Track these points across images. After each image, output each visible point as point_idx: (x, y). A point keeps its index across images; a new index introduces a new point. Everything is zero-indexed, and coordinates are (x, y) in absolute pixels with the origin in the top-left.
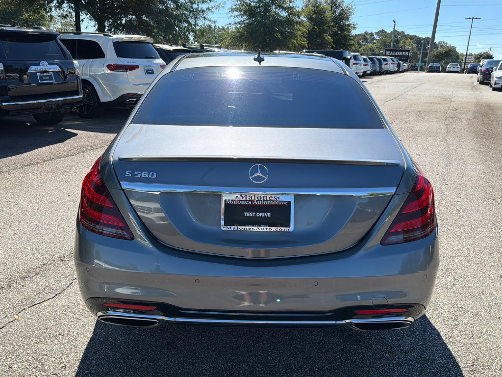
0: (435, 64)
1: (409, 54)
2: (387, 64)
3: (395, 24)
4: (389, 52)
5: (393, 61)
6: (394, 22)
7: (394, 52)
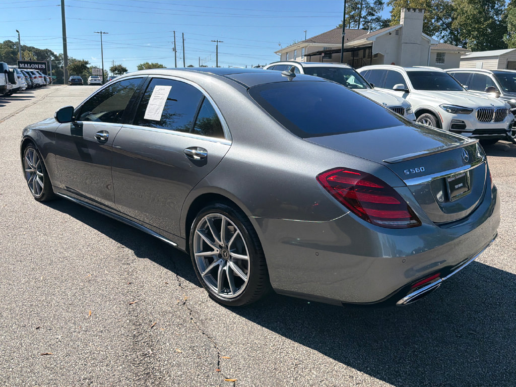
0: (76, 77)
1: (45, 66)
2: (35, 78)
3: (19, 35)
4: (23, 64)
5: (40, 74)
6: (17, 31)
7: (29, 65)
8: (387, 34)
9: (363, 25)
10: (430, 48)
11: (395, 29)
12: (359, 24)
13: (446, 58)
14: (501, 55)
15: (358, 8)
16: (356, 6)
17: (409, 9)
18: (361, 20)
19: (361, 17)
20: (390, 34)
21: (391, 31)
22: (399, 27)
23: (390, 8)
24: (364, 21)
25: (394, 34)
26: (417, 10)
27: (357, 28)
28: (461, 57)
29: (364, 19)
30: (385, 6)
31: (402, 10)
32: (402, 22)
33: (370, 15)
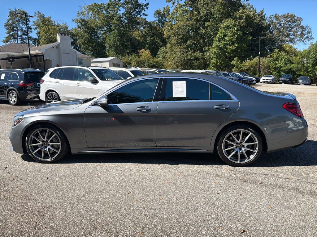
8: (51, 47)
9: (21, 41)
10: (77, 56)
11: (55, 45)
12: (18, 40)
13: (84, 61)
14: (110, 60)
15: (15, 30)
16: (14, 29)
17: (61, 34)
18: (18, 37)
19: (18, 36)
20: (53, 48)
21: (53, 46)
22: (58, 44)
23: (36, 31)
24: (20, 39)
25: (55, 48)
26: (66, 35)
27: (16, 43)
28: (91, 61)
29: (20, 37)
30: (33, 30)
31: (57, 34)
32: (59, 41)
33: (24, 35)
